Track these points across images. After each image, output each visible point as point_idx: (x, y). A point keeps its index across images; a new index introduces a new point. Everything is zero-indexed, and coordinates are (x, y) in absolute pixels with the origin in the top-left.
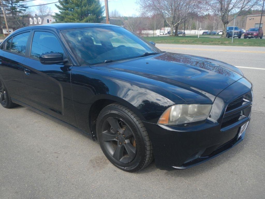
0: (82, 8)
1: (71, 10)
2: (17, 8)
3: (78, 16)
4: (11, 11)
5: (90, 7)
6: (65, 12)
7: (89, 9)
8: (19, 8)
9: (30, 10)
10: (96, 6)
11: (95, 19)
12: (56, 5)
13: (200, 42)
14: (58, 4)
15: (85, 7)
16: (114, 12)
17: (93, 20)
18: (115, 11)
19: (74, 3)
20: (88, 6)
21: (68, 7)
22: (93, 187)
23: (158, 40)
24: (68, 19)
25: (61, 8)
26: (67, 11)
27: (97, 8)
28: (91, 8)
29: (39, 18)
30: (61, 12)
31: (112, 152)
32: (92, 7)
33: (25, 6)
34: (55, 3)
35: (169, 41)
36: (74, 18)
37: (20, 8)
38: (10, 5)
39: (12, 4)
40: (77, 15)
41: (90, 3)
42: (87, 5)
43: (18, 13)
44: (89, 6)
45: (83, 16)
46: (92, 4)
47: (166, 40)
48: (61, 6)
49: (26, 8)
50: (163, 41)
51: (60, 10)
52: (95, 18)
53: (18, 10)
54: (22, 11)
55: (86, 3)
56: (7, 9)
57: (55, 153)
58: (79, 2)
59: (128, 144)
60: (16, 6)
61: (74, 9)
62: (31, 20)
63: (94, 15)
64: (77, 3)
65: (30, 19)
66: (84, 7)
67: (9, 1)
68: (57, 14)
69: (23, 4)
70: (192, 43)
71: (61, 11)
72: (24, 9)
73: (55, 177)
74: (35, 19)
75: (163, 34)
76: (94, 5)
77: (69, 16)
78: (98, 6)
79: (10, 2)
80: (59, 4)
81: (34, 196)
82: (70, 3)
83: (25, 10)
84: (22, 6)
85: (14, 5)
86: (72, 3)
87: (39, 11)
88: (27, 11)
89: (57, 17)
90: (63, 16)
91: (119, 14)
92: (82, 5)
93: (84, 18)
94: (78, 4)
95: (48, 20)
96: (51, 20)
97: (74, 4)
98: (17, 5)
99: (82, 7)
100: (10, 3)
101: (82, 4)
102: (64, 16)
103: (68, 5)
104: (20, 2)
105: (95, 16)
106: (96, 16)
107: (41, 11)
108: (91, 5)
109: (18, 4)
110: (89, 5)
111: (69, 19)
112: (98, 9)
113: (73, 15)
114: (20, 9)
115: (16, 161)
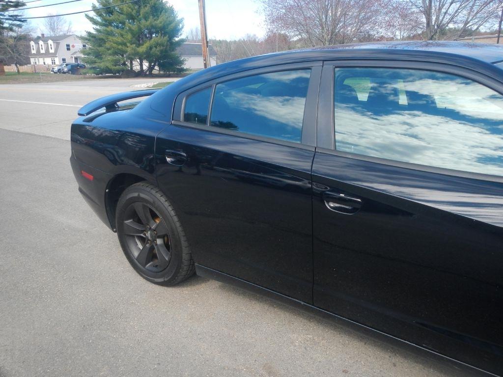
0: (140, 23)
1: (117, 27)
2: (4, 20)
3: (132, 38)
5: (155, 20)
6: (106, 30)
7: (154, 24)
8: (7, 21)
9: (31, 25)
10: (167, 18)
11: (167, 44)
12: (87, 16)
14: (92, 14)
15: (147, 20)
17: (163, 46)
19: (125, 13)
20: (153, 18)
21: (111, 20)
24: (112, 43)
25: (98, 21)
26: (110, 28)
27: (171, 23)
28: (159, 22)
29: (50, 42)
30: (97, 30)
32: (160, 20)
33: (19, 18)
34: (86, 13)
36: (125, 41)
37: (10, 22)
40: (129, 36)
41: (156, 12)
42: (151, 17)
43: (6, 30)
44: (155, 18)
45: (142, 39)
46: (161, 14)
48: (99, 19)
49: (23, 21)
51: (95, 26)
52: (166, 42)
53: (6, 25)
54: (14, 28)
55: (147, 13)
58: (135, 11)
61: (123, 23)
62: (34, 46)
63: (164, 37)
64: (130, 12)
65: (32, 43)
66: (143, 21)
68: (89, 33)
69: (16, 13)
71: (98, 27)
72: (18, 23)
74: (41, 43)
76: (164, 16)
77: (115, 39)
78: (171, 19)
80: (94, 14)
82: (115, 13)
83: (20, 26)
84: (14, 18)
86: (120, 12)
87: (48, 27)
88: (23, 27)
89: (89, 40)
90: (101, 37)
92: (141, 16)
94: (132, 15)
95: (68, 46)
96: (73, 46)
97: (125, 15)
98: (4, 15)
99: (141, 20)
102: (104, 38)
103: (112, 17)
104: (9, 10)
105: (166, 38)
106: (169, 37)
107: (53, 29)
108: (158, 17)
109: (6, 13)
110: (154, 16)
111: (114, 43)
112: (172, 25)
113: (122, 36)
114: (11, 24)
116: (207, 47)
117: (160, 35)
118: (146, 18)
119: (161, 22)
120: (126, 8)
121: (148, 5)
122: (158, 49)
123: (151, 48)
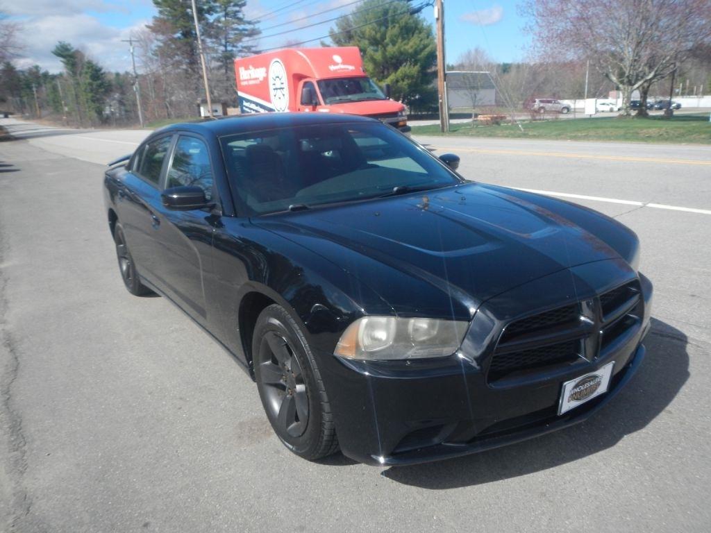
0: (385, 49)
4: (222, 61)
5: (405, 44)
7: (402, 49)
10: (422, 40)
12: (323, 44)
13: (703, 136)
14: (329, 41)
15: (394, 45)
16: (473, 52)
17: (412, 78)
18: (476, 50)
19: (367, 36)
20: (402, 42)
22: (217, 476)
23: (578, 130)
27: (424, 47)
28: (409, 47)
31: (276, 406)
32: (411, 43)
33: (254, 49)
35: (608, 134)
38: (222, 48)
39: (225, 46)
40: (371, 67)
41: (407, 34)
42: (400, 41)
44: (405, 42)
45: (388, 69)
46: (413, 36)
47: (600, 131)
50: (592, 133)
55: (395, 36)
56: (214, 58)
57: (181, 399)
58: (379, 34)
59: (300, 394)
60: (234, 49)
61: (364, 51)
64: (374, 36)
66: (390, 47)
67: (220, 40)
69: (250, 44)
70: (677, 137)
73: (157, 446)
75: (611, 110)
76: (417, 38)
78: (426, 41)
79: (223, 42)
80: (332, 41)
81: (104, 475)
82: (356, 38)
84: (248, 49)
85: (229, 48)
86: (361, 36)
91: (485, 58)
92: (387, 40)
93: (388, 72)
94: (376, 39)
97: (367, 39)
98: (236, 47)
99: (387, 45)
100: (221, 45)
101: (385, 39)
105: (417, 68)
106: (420, 66)
108: (409, 40)
109: (240, 44)
110: (403, 39)
112: (427, 49)
115: (103, 407)
116: (445, 80)
117: (409, 63)
118: (394, 43)
119: (412, 47)
120: (369, 32)
121: (397, 25)
122: (406, 82)
123: (397, 81)
